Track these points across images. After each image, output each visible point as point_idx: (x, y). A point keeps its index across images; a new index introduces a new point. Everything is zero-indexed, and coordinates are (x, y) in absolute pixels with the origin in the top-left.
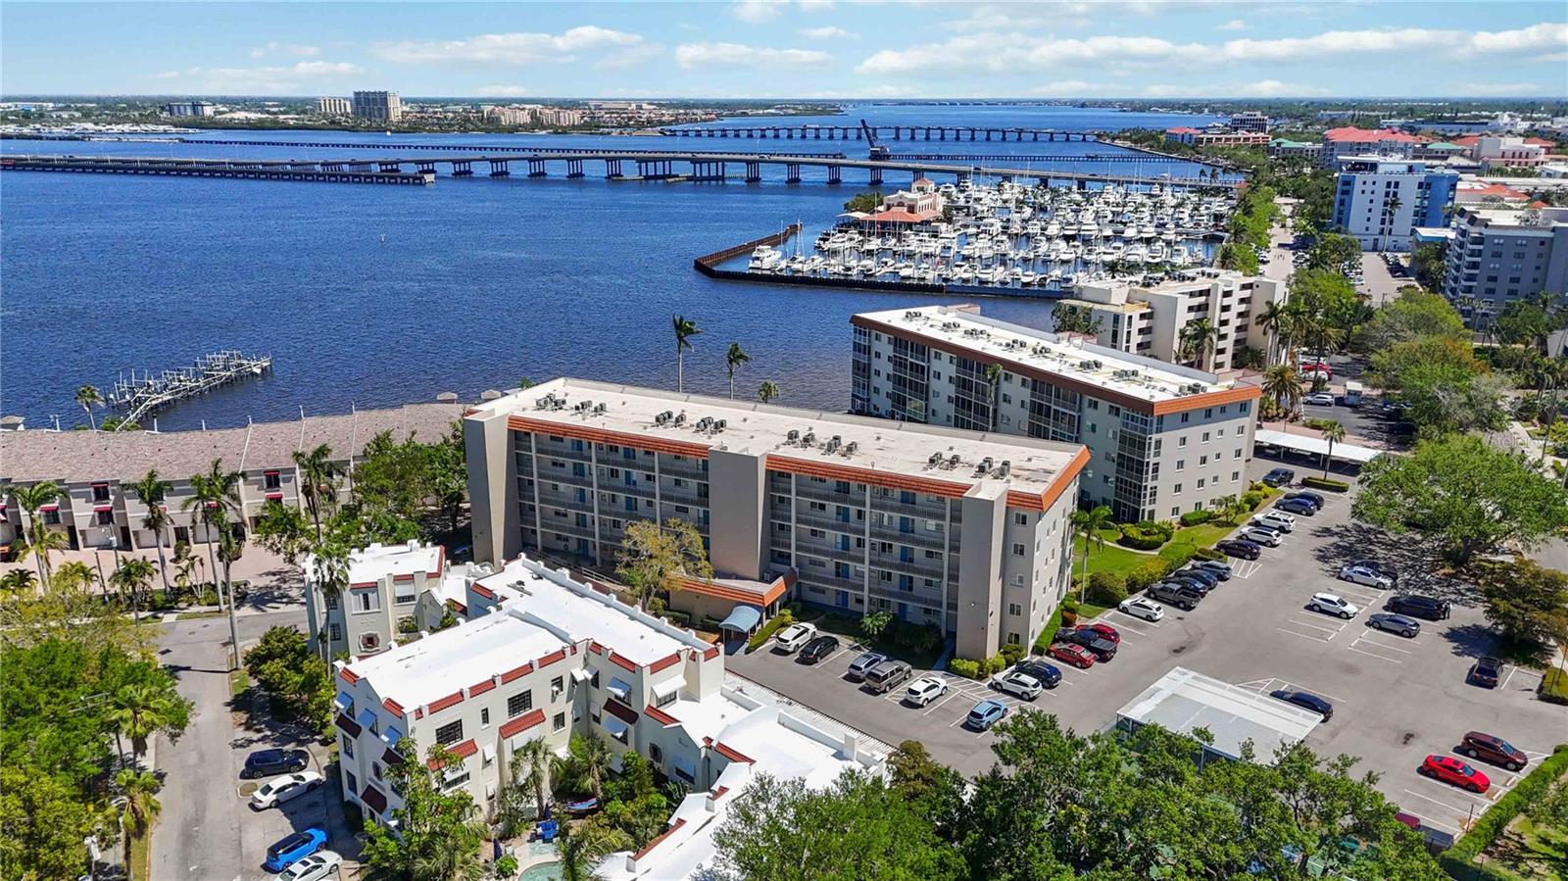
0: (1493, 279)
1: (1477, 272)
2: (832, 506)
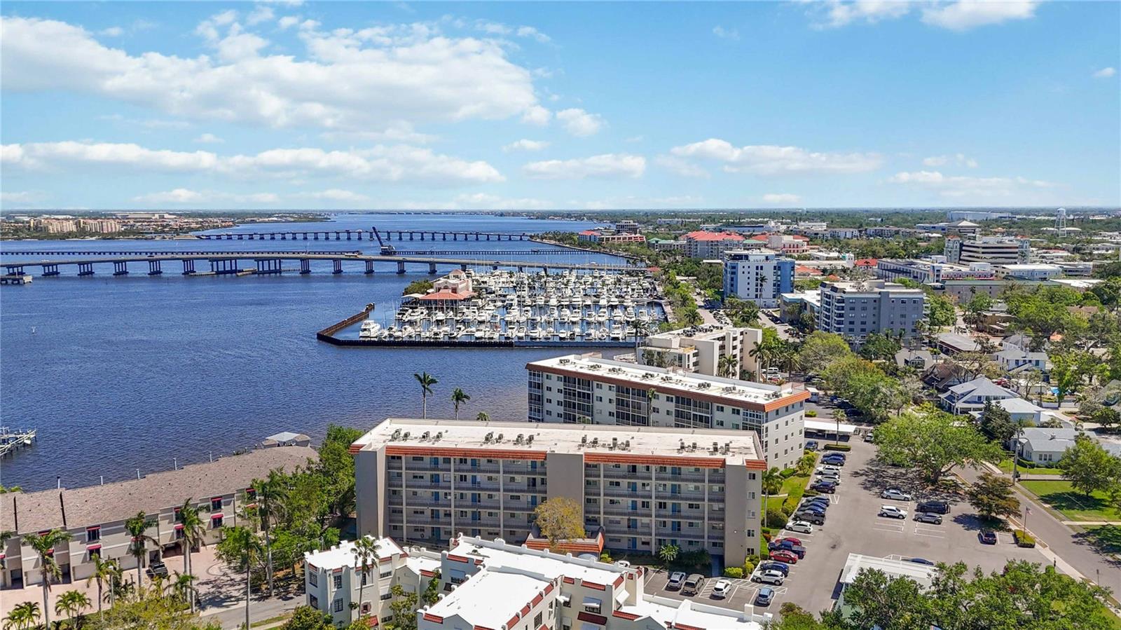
0: (852, 323)
1: (843, 319)
2: (625, 482)
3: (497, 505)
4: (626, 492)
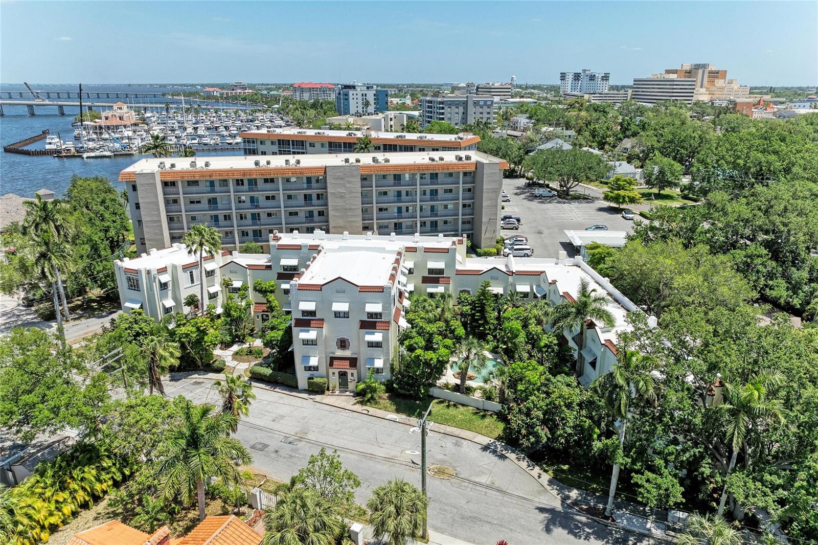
0: (449, 119)
1: (443, 116)
2: (392, 190)
3: (277, 221)
4: (392, 199)
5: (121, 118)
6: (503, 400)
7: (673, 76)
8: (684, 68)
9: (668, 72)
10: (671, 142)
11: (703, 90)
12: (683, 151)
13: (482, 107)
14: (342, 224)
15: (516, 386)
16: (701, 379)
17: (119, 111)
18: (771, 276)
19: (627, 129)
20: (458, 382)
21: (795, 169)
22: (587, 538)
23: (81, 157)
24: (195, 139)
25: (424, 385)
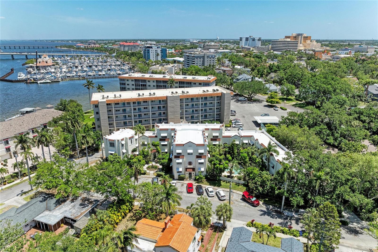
0: (197, 64)
1: (194, 62)
2: (190, 104)
3: (149, 117)
4: (190, 107)
5: (47, 62)
6: (244, 180)
7: (289, 40)
8: (293, 35)
9: (287, 37)
10: (290, 75)
11: (301, 45)
12: (295, 80)
13: (210, 58)
14: (173, 118)
15: (249, 175)
16: (307, 171)
17: (45, 59)
18: (328, 135)
19: (272, 69)
20: (229, 174)
21: (337, 91)
22: (276, 218)
23: (37, 83)
24: (84, 73)
25: (218, 176)
